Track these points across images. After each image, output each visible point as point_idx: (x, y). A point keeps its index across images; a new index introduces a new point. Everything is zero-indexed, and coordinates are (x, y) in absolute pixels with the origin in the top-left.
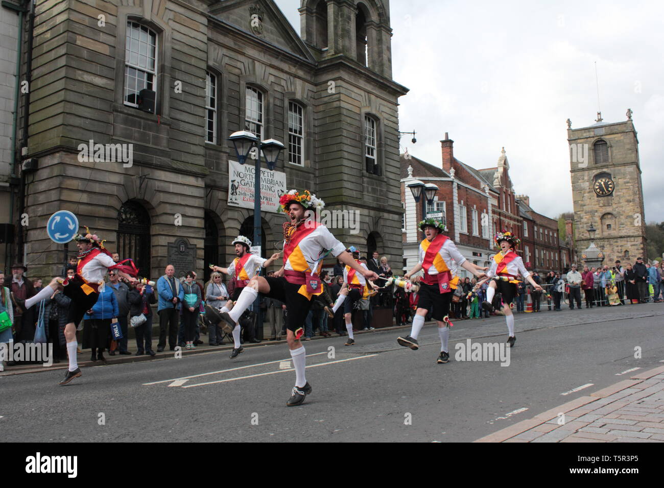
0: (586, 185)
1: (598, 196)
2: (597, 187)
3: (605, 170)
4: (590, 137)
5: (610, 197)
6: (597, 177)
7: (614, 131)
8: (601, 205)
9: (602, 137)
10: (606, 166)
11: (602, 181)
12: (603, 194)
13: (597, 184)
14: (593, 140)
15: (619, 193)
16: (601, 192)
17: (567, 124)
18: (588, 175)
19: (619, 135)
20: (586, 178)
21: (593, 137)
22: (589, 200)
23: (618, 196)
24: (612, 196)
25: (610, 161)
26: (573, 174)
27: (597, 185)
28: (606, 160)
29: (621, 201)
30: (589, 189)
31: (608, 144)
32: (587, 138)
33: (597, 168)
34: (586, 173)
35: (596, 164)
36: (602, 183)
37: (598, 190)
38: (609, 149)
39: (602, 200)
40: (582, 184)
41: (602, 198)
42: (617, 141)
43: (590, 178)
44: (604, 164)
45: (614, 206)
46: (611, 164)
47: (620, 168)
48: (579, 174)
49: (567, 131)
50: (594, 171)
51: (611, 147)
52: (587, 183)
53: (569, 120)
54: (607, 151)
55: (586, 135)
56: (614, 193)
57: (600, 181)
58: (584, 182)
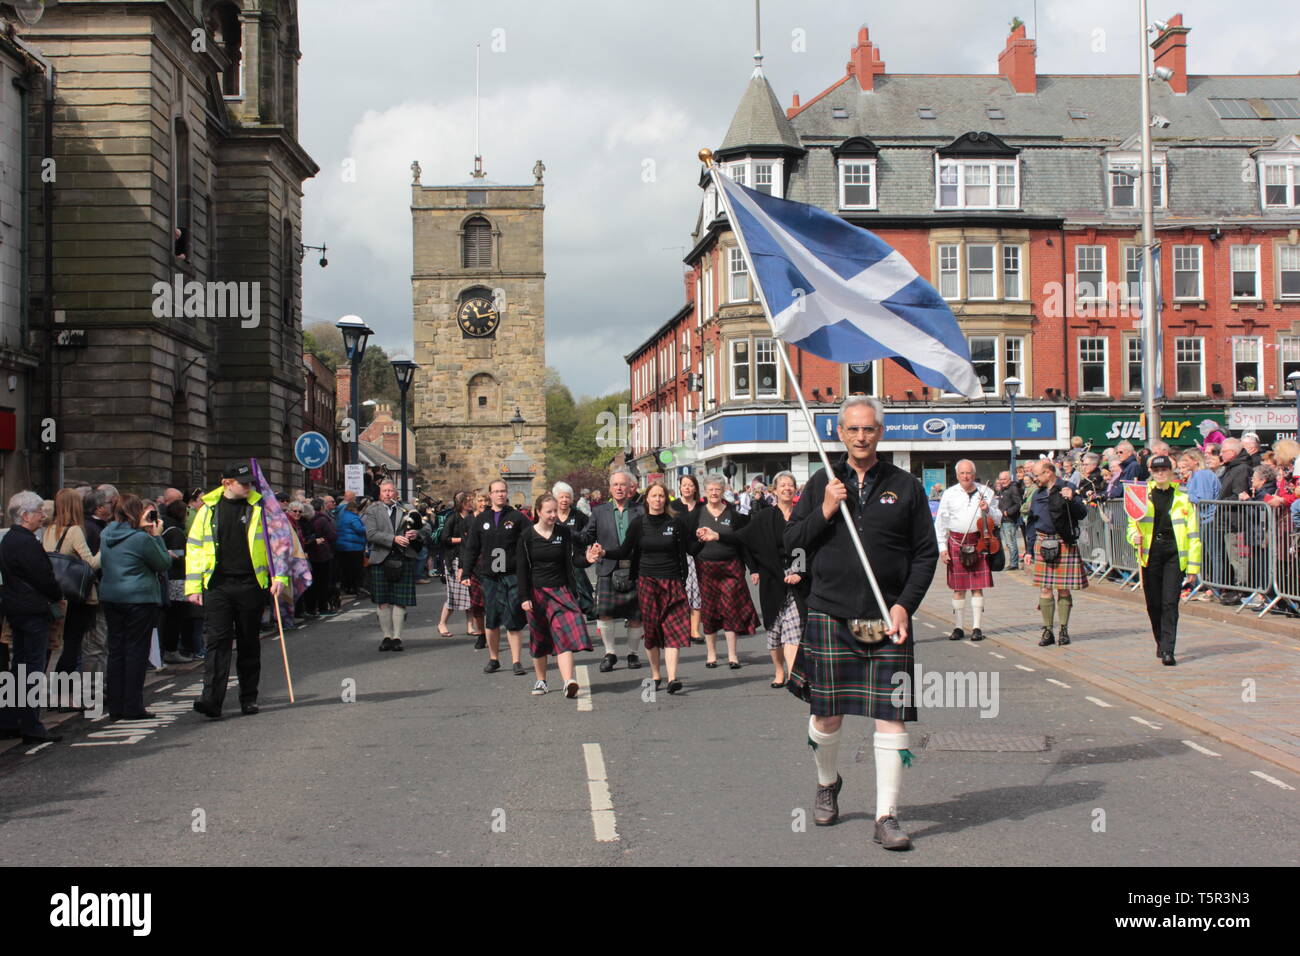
0: (443, 310)
1: (466, 335)
2: (465, 317)
3: (483, 282)
4: (458, 209)
5: (489, 340)
6: (467, 295)
7: (508, 203)
8: (471, 355)
9: (483, 212)
10: (488, 275)
11: (475, 304)
12: (475, 332)
13: (465, 309)
14: (465, 215)
15: (506, 334)
16: (472, 328)
17: (412, 172)
18: (450, 288)
19: (517, 212)
20: (444, 295)
21: (465, 209)
22: (446, 342)
23: (505, 338)
24: (494, 338)
25: (494, 263)
26: (417, 283)
27: (465, 313)
28: (486, 262)
29: (511, 350)
30: (449, 318)
31: (494, 227)
32: (452, 209)
33: (468, 276)
34: (445, 284)
35: (466, 266)
36: (476, 310)
37: (467, 324)
38: (494, 239)
39: (474, 345)
40: (434, 306)
41: (474, 340)
42: (511, 224)
43: (452, 295)
44: (483, 269)
45: (497, 359)
46: (497, 270)
47: (512, 281)
48: (430, 284)
49: (411, 188)
50: (461, 282)
51: (500, 235)
52: (446, 306)
53: (416, 163)
54: (490, 243)
55: (449, 202)
56: (497, 332)
57: (471, 304)
58: (440, 302)
